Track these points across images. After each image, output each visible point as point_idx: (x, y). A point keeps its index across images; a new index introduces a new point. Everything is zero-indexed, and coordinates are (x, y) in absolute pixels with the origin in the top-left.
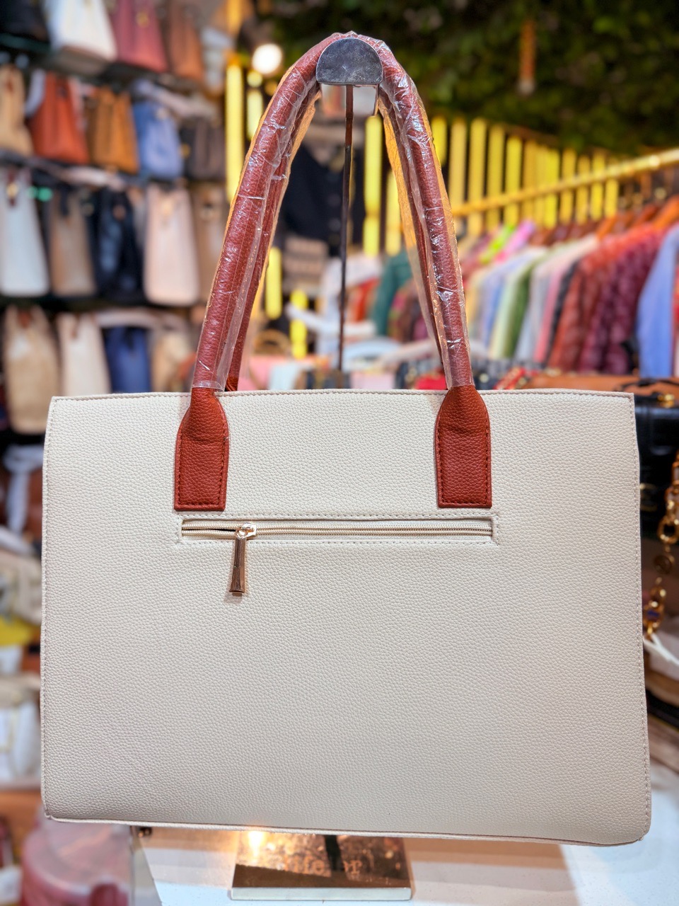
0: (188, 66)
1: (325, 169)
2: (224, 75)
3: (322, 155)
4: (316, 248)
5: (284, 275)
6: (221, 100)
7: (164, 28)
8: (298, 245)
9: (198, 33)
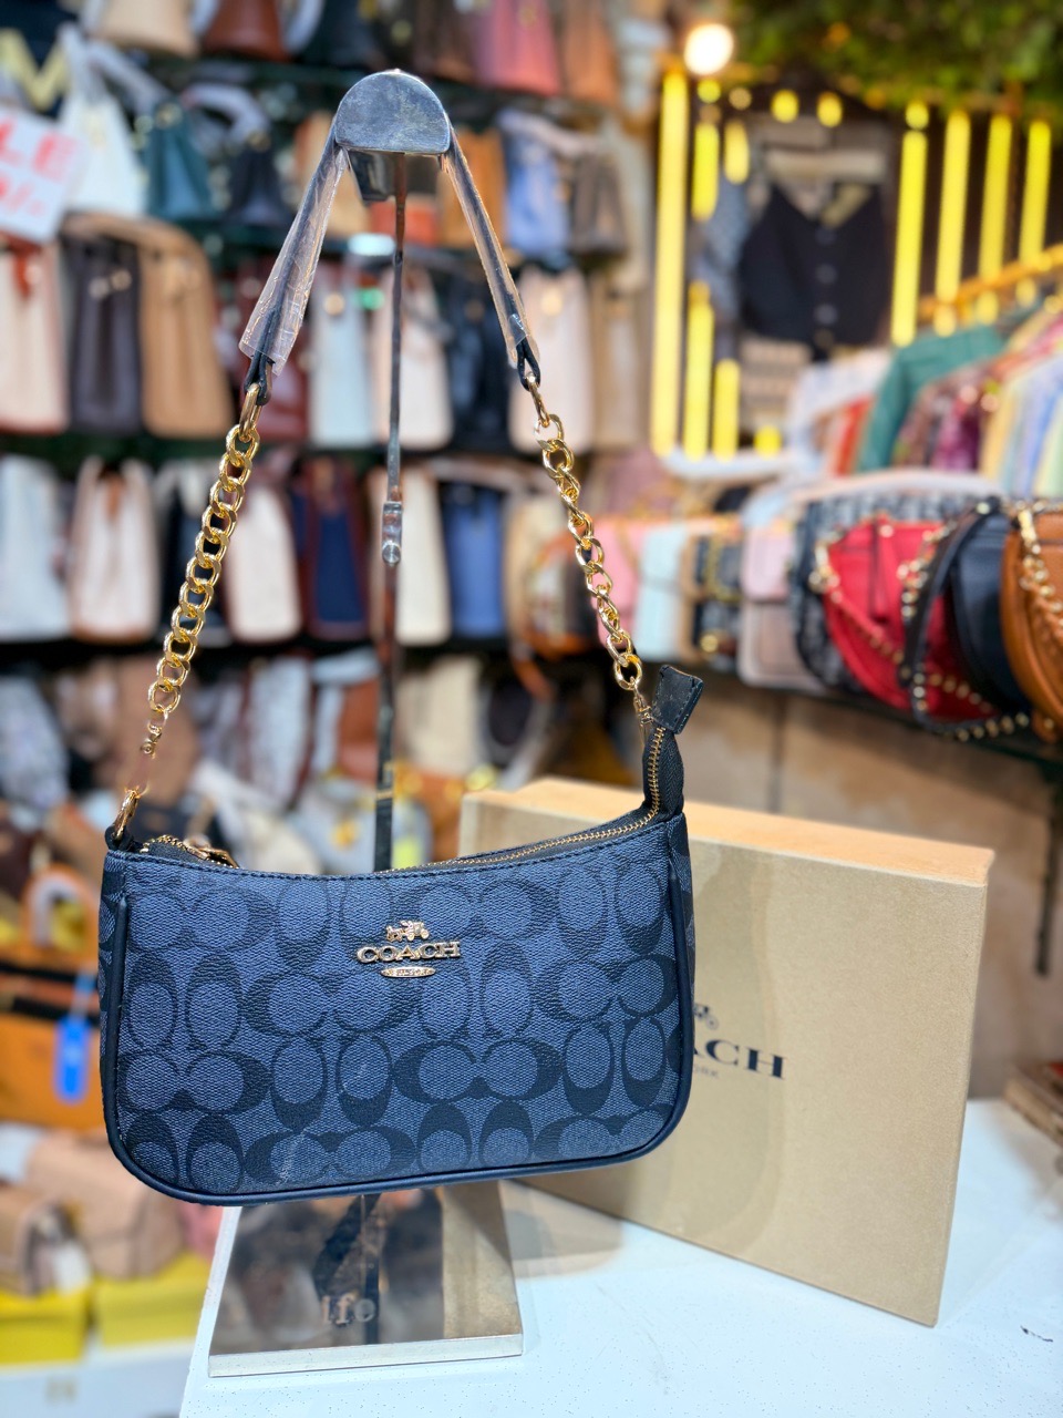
0: (591, 82)
1: (815, 223)
2: (658, 90)
3: (808, 202)
4: (792, 354)
5: (745, 403)
6: (652, 132)
7: (557, 26)
8: (760, 351)
9: (608, 28)
